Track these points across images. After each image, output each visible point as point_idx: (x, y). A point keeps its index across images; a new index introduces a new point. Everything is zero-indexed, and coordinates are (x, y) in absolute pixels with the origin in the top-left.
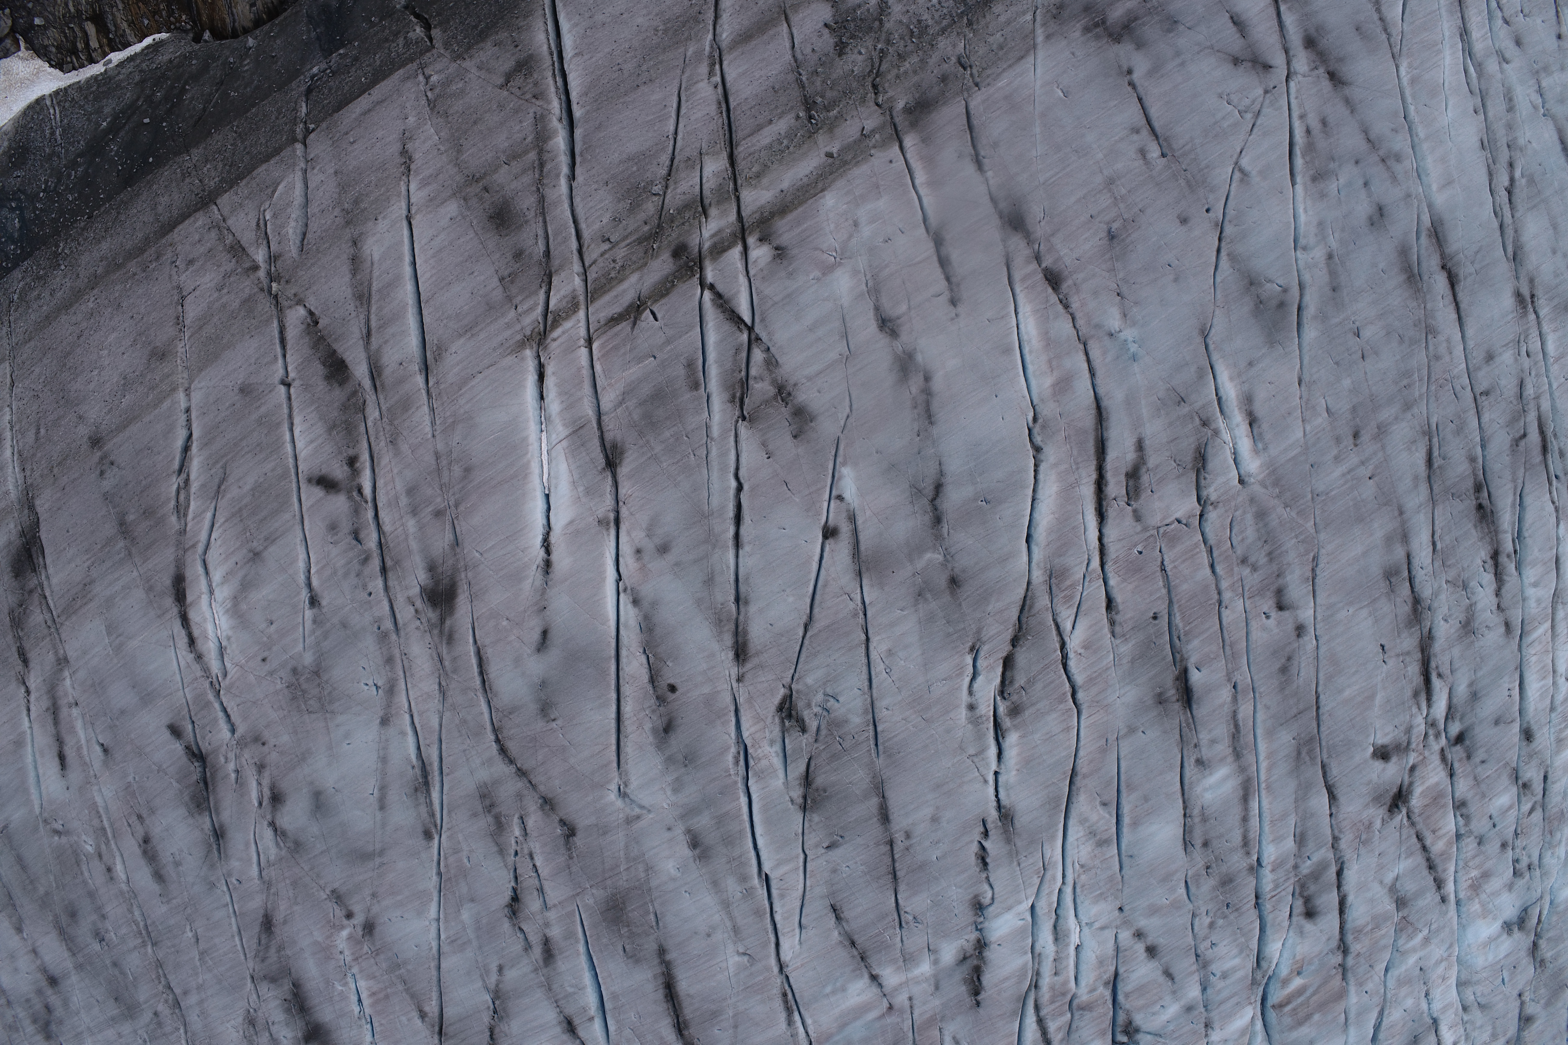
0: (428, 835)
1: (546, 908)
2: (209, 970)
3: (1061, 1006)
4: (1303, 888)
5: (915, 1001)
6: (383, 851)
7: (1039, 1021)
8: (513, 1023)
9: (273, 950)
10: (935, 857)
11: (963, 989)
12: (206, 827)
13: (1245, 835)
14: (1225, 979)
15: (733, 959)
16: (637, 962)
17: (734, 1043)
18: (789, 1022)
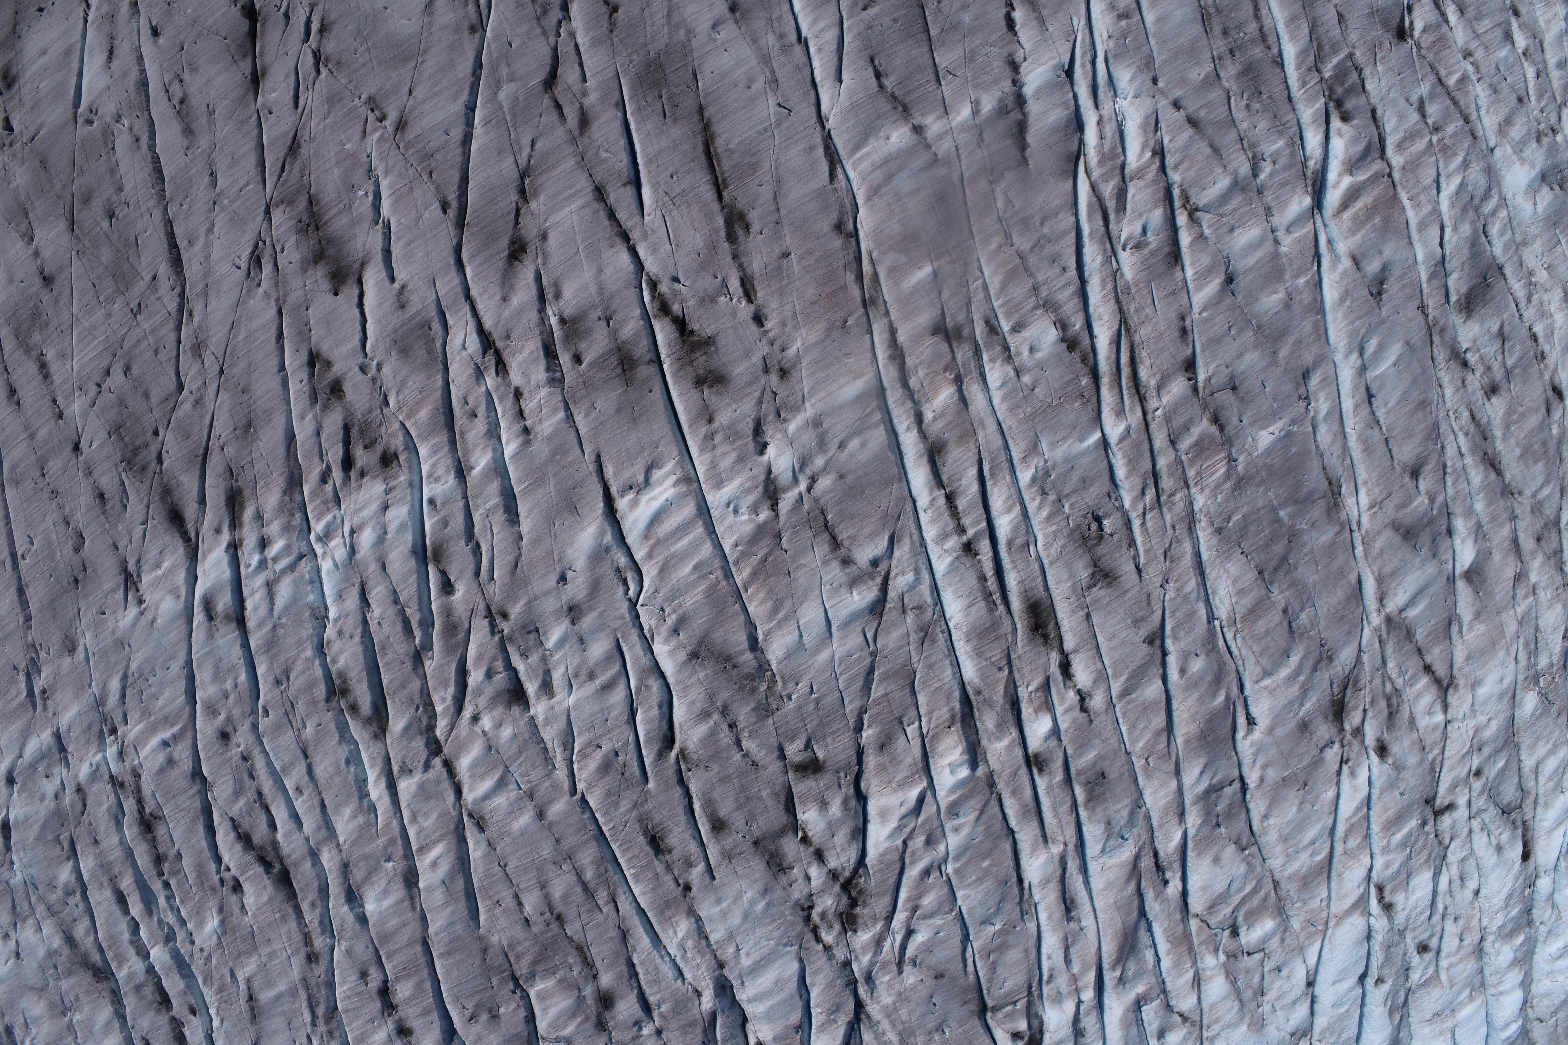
0: (473, 29)
1: (585, 80)
2: (223, 210)
3: (1112, 170)
4: (1331, 90)
5: (961, 151)
6: (426, 51)
7: (1093, 187)
8: (542, 199)
9: (296, 170)
10: (967, 18)
11: (1009, 142)
12: (248, 71)
13: (1261, 29)
14: (1274, 163)
15: (773, 109)
16: (675, 120)
17: (775, 198)
18: (832, 177)
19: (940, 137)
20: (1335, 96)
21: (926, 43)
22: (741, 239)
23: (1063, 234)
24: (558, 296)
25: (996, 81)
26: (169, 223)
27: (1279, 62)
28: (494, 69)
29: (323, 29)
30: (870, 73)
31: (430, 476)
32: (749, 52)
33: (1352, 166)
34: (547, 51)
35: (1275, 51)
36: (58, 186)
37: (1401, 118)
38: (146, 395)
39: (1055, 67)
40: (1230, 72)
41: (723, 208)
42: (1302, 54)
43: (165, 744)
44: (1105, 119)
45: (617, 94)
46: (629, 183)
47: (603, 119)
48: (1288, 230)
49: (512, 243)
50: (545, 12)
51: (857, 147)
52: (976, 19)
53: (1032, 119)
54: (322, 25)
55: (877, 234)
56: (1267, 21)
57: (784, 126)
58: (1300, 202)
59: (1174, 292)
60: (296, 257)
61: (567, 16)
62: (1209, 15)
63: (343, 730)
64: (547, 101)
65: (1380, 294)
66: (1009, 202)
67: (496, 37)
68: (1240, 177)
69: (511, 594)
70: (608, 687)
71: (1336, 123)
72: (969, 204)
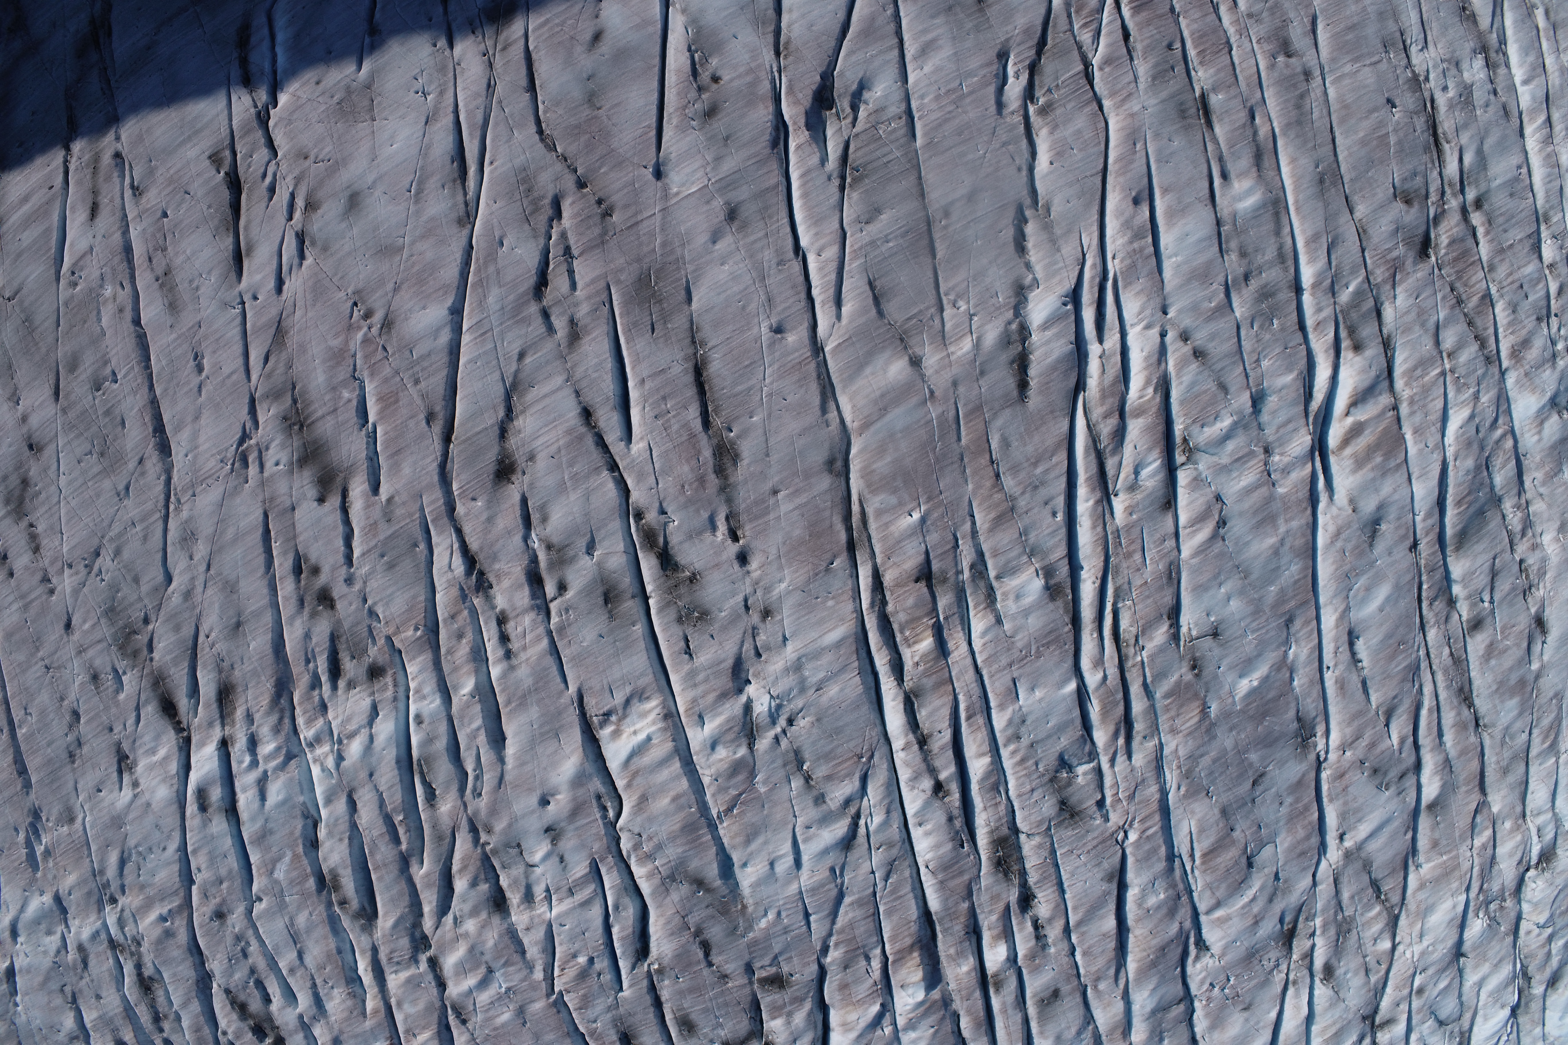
0: (460, 224)
1: (574, 289)
2: (208, 397)
3: (1112, 409)
4: (1345, 315)
5: (959, 386)
6: (411, 245)
7: (1090, 425)
8: (528, 419)
9: (281, 362)
11: (1010, 376)
12: (231, 248)
13: (1280, 250)
14: (1280, 398)
15: (765, 333)
16: (666, 340)
17: (765, 433)
18: (824, 410)
19: (937, 370)
20: (1349, 324)
22: (729, 471)
23: (1056, 477)
24: (544, 519)
26: (154, 403)
27: (1296, 286)
29: (307, 208)
30: (870, 298)
31: (417, 691)
32: (744, 268)
33: (1357, 402)
34: (537, 255)
35: (1292, 274)
36: (43, 351)
37: (1414, 345)
38: (136, 580)
39: (1061, 294)
40: (1242, 299)
41: (710, 439)
42: (1319, 277)
43: (163, 919)
44: (1109, 353)
45: (607, 308)
46: (619, 405)
47: (593, 334)
48: (1286, 472)
49: (500, 462)
50: (536, 209)
51: (852, 377)
53: (1034, 353)
54: (306, 203)
55: (868, 473)
56: (1287, 241)
57: (778, 352)
58: (1300, 443)
59: (1163, 538)
60: (284, 457)
61: (559, 216)
62: (1227, 235)
63: (334, 923)
64: (535, 310)
65: (1374, 533)
66: (1003, 441)
67: (485, 233)
68: (1240, 416)
69: (493, 811)
70: (586, 904)
71: (1346, 354)
72: (963, 443)
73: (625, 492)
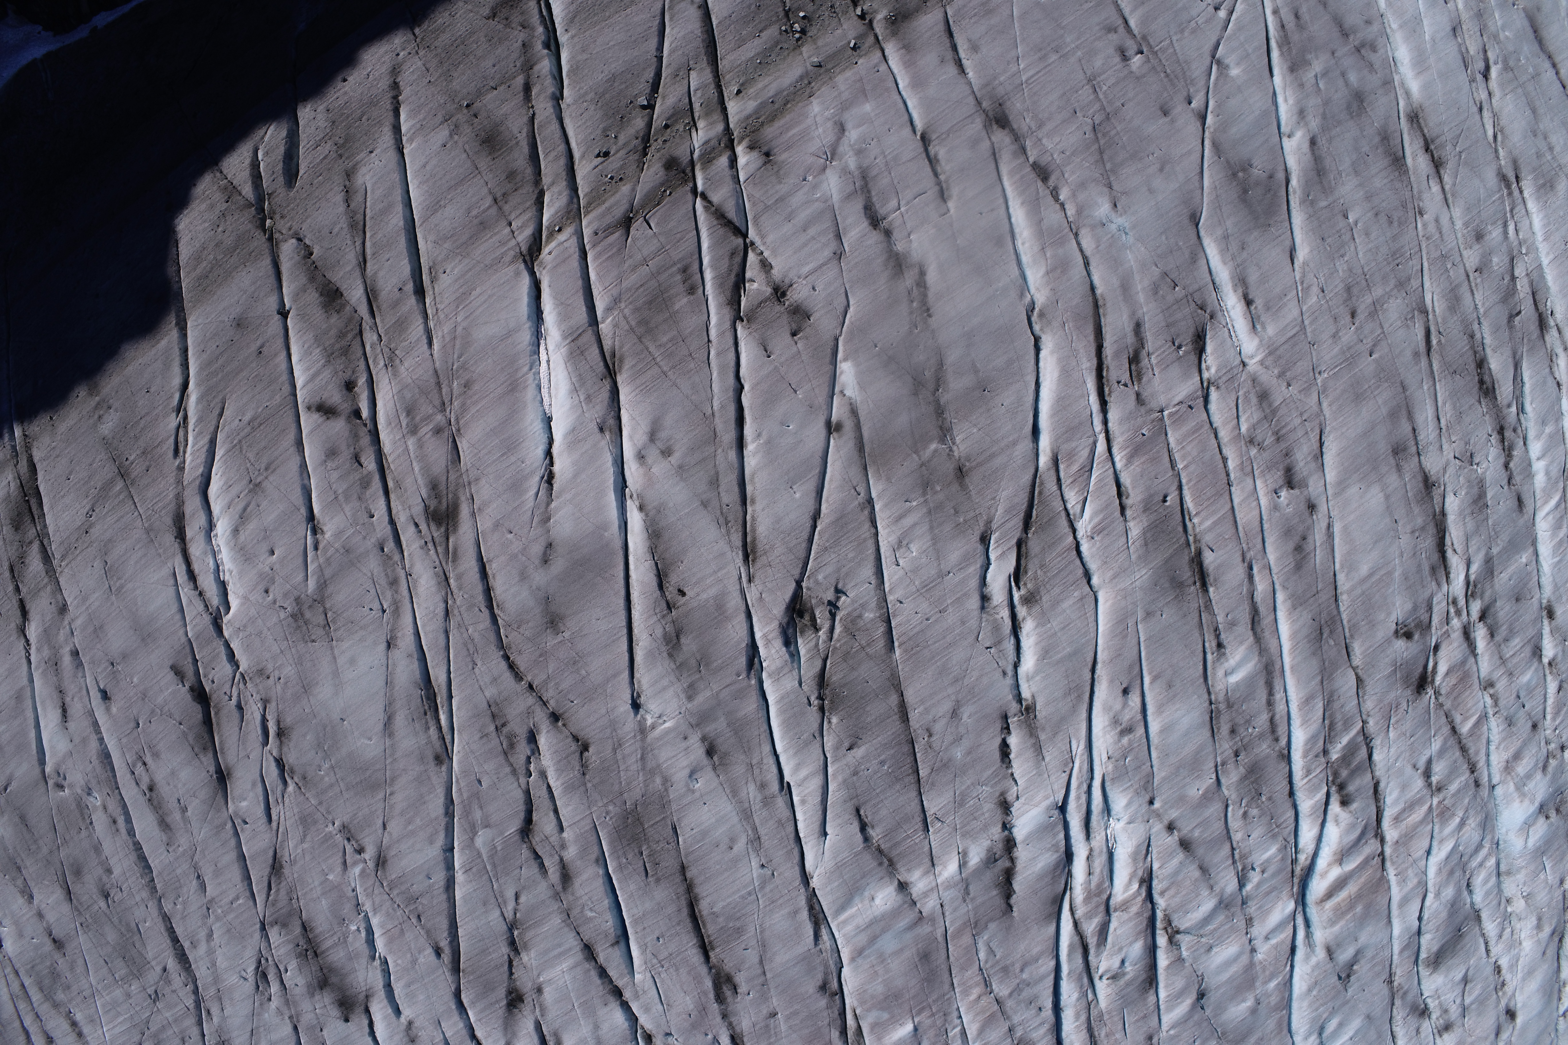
0: (438, 760)
1: (561, 829)
2: (218, 919)
3: (1097, 907)
4: (1336, 774)
5: (946, 908)
6: (393, 779)
7: (1076, 924)
8: (533, 953)
9: (283, 892)
10: (958, 754)
11: (995, 892)
12: (212, 769)
13: (1272, 720)
14: (1263, 872)
15: (756, 872)
16: (658, 880)
17: (761, 962)
18: (817, 936)
19: (926, 894)
20: (1339, 781)
21: (914, 787)
22: (730, 1000)
23: (1042, 978)
25: (985, 827)
26: (166, 919)
27: (1286, 757)
28: (467, 813)
29: (281, 733)
30: (855, 827)
32: (729, 808)
33: (1341, 857)
34: (519, 795)
35: (1283, 742)
36: (45, 850)
37: (1404, 787)
39: (1048, 809)
40: (1231, 778)
41: (710, 969)
42: (1311, 741)
44: (1095, 853)
45: (596, 848)
46: (617, 942)
47: (585, 876)
48: (1267, 938)
49: (510, 993)
50: (512, 745)
51: (842, 908)
52: (969, 753)
53: (1019, 866)
54: (279, 728)
55: (861, 994)
56: (1280, 708)
57: (768, 889)
58: (1283, 910)
59: (1145, 1017)
60: (301, 981)
61: (536, 751)
62: (1219, 712)
64: (525, 852)
65: (1349, 976)
66: (991, 952)
67: (465, 772)
68: (1226, 895)
71: (1335, 807)
72: (952, 959)
73: (633, 1019)
